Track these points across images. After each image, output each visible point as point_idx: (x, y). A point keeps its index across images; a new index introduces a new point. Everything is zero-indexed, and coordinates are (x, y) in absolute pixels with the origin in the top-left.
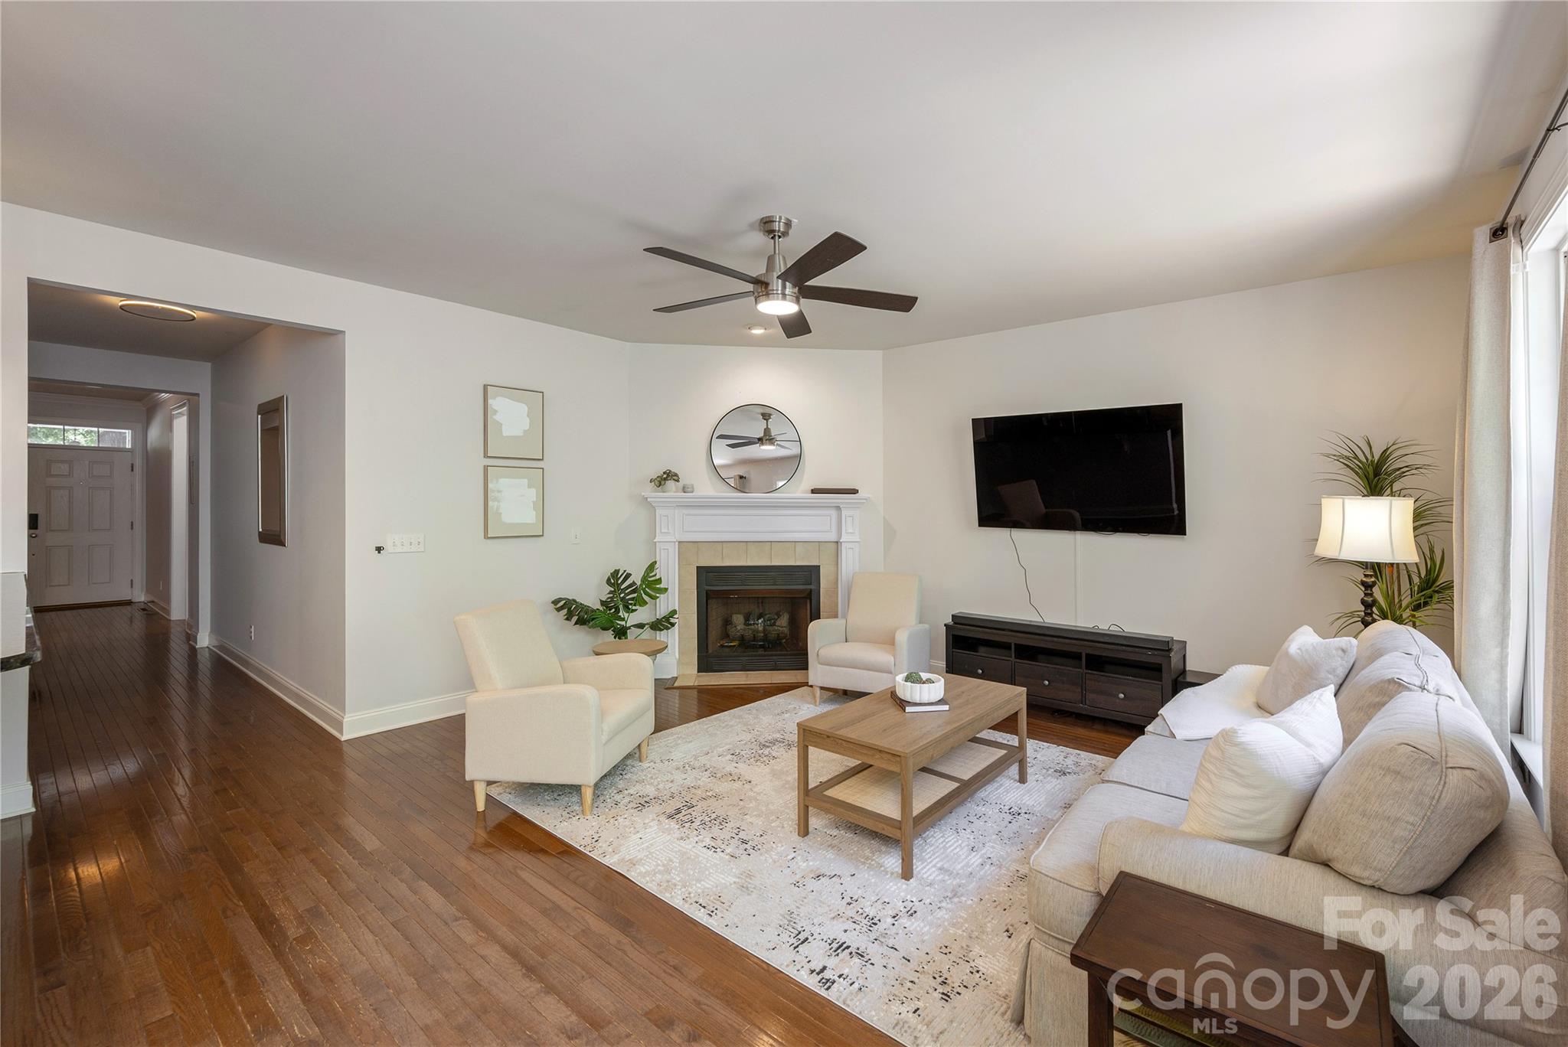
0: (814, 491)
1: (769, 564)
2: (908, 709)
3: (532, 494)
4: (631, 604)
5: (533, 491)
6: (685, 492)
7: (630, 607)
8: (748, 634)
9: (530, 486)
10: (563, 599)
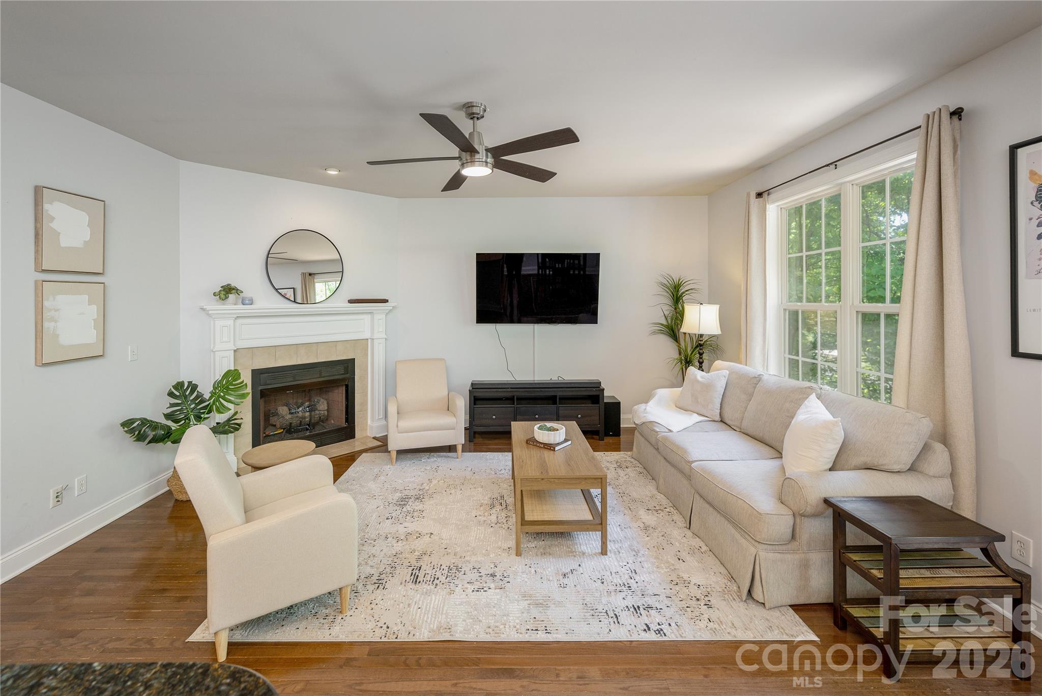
0: (351, 301)
1: (316, 361)
2: (557, 448)
3: (93, 311)
4: (203, 413)
5: (94, 307)
6: (243, 304)
7: (202, 416)
8: (295, 422)
9: (90, 303)
10: (137, 420)
